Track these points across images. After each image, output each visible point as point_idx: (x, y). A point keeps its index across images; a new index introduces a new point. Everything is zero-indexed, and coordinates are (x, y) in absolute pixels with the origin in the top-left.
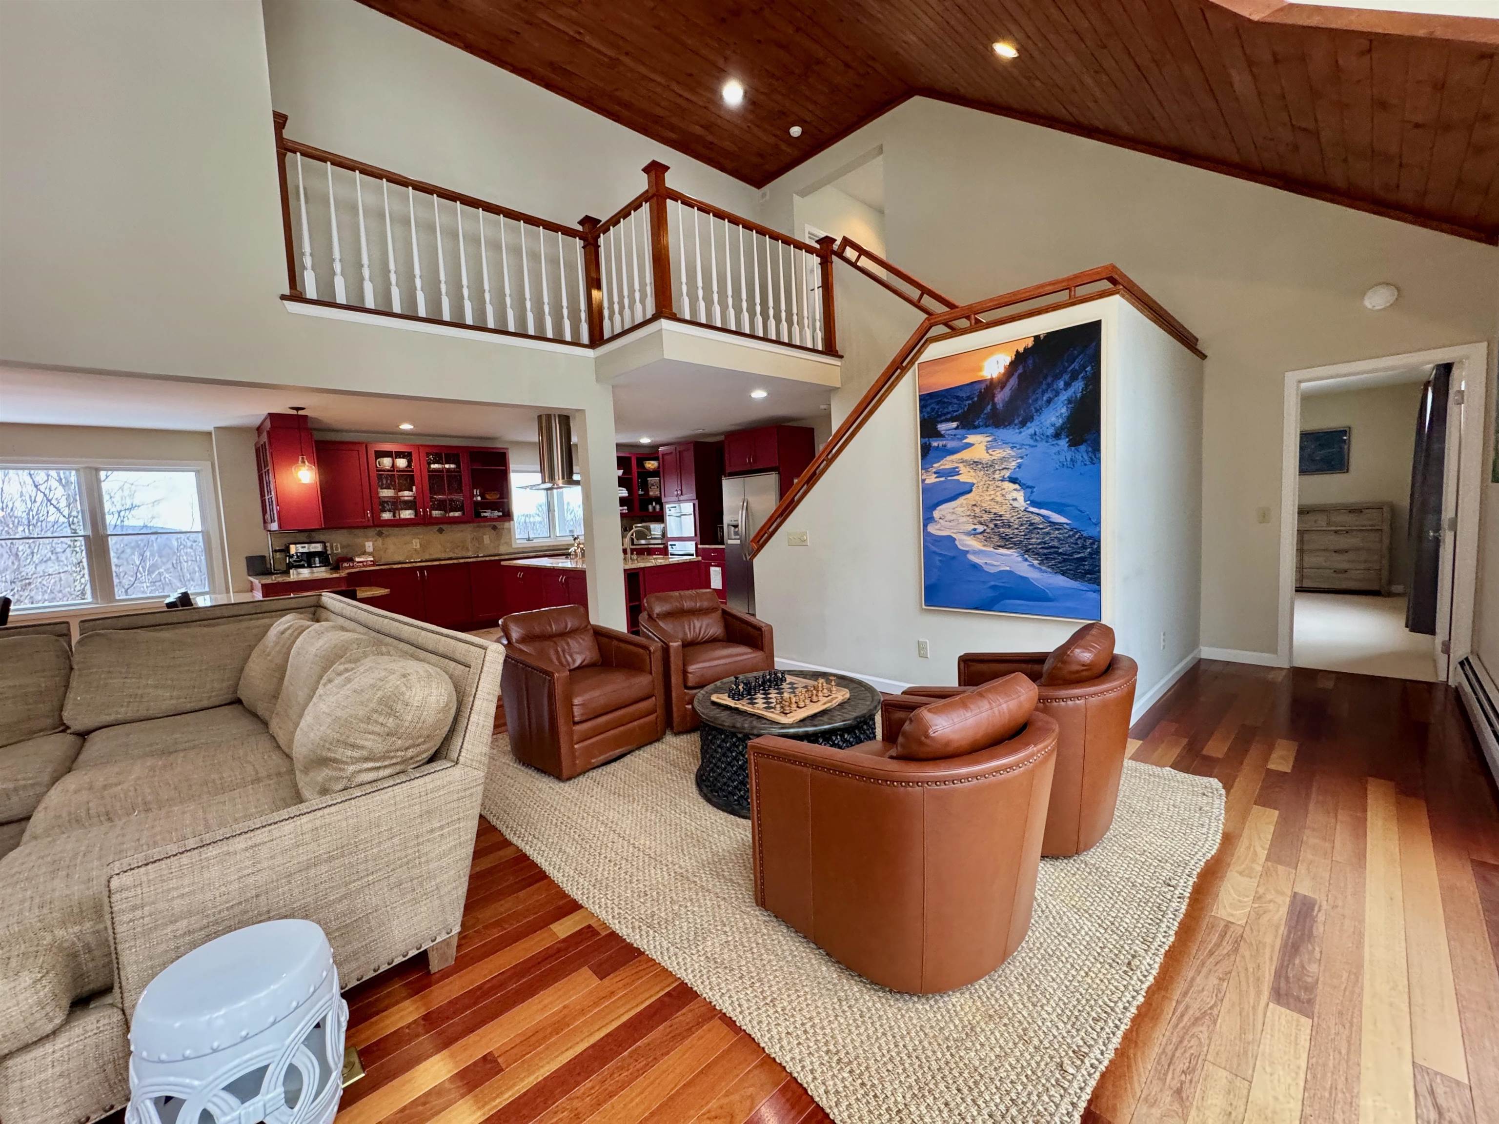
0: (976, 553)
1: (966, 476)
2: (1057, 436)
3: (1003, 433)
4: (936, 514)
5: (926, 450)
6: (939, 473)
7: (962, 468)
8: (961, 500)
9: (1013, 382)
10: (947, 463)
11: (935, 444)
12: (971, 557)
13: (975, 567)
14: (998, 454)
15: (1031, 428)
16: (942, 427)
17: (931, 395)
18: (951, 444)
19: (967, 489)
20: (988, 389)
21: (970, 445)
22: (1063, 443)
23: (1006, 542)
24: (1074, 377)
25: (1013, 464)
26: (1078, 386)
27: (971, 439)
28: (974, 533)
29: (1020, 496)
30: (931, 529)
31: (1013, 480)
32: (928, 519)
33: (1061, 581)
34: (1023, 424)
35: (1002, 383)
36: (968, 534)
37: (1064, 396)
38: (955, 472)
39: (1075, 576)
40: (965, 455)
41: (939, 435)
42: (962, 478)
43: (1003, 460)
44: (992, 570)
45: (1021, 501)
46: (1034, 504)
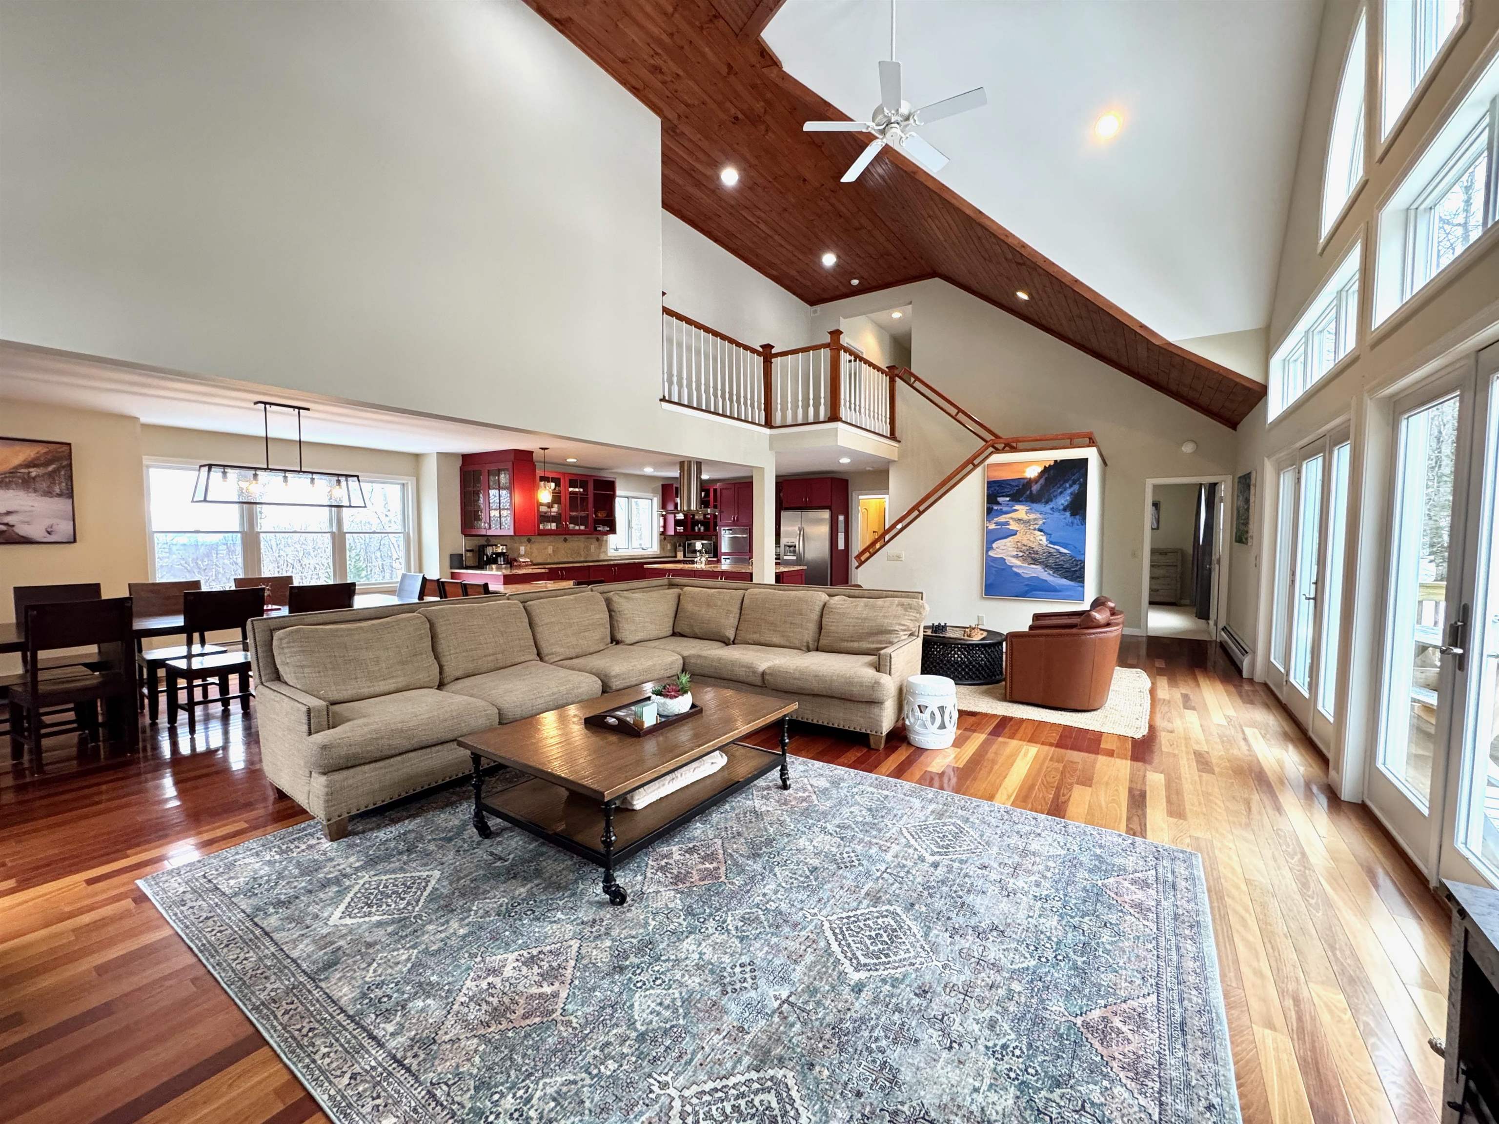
0: (1017, 567)
1: (1013, 526)
2: (1065, 510)
3: (1035, 506)
4: (994, 545)
5: (989, 511)
6: (997, 524)
7: (1011, 522)
8: (1010, 539)
9: (1042, 481)
10: (1002, 519)
11: (995, 508)
12: (1015, 569)
13: (1017, 574)
14: (1032, 516)
15: (1051, 505)
16: (1000, 499)
17: (994, 482)
18: (1005, 509)
19: (1014, 533)
20: (1029, 483)
21: (1016, 510)
22: (1068, 514)
23: (1035, 561)
24: (1074, 483)
25: (1041, 522)
26: (1076, 487)
27: (1017, 507)
28: (1017, 557)
29: (1044, 538)
30: (991, 553)
31: (1040, 530)
32: (989, 548)
34: (1047, 502)
35: (1036, 480)
36: (1013, 557)
37: (1069, 491)
38: (1007, 523)
40: (1013, 515)
41: (998, 503)
42: (1011, 527)
43: (1035, 519)
45: (1044, 541)
46: (1051, 543)
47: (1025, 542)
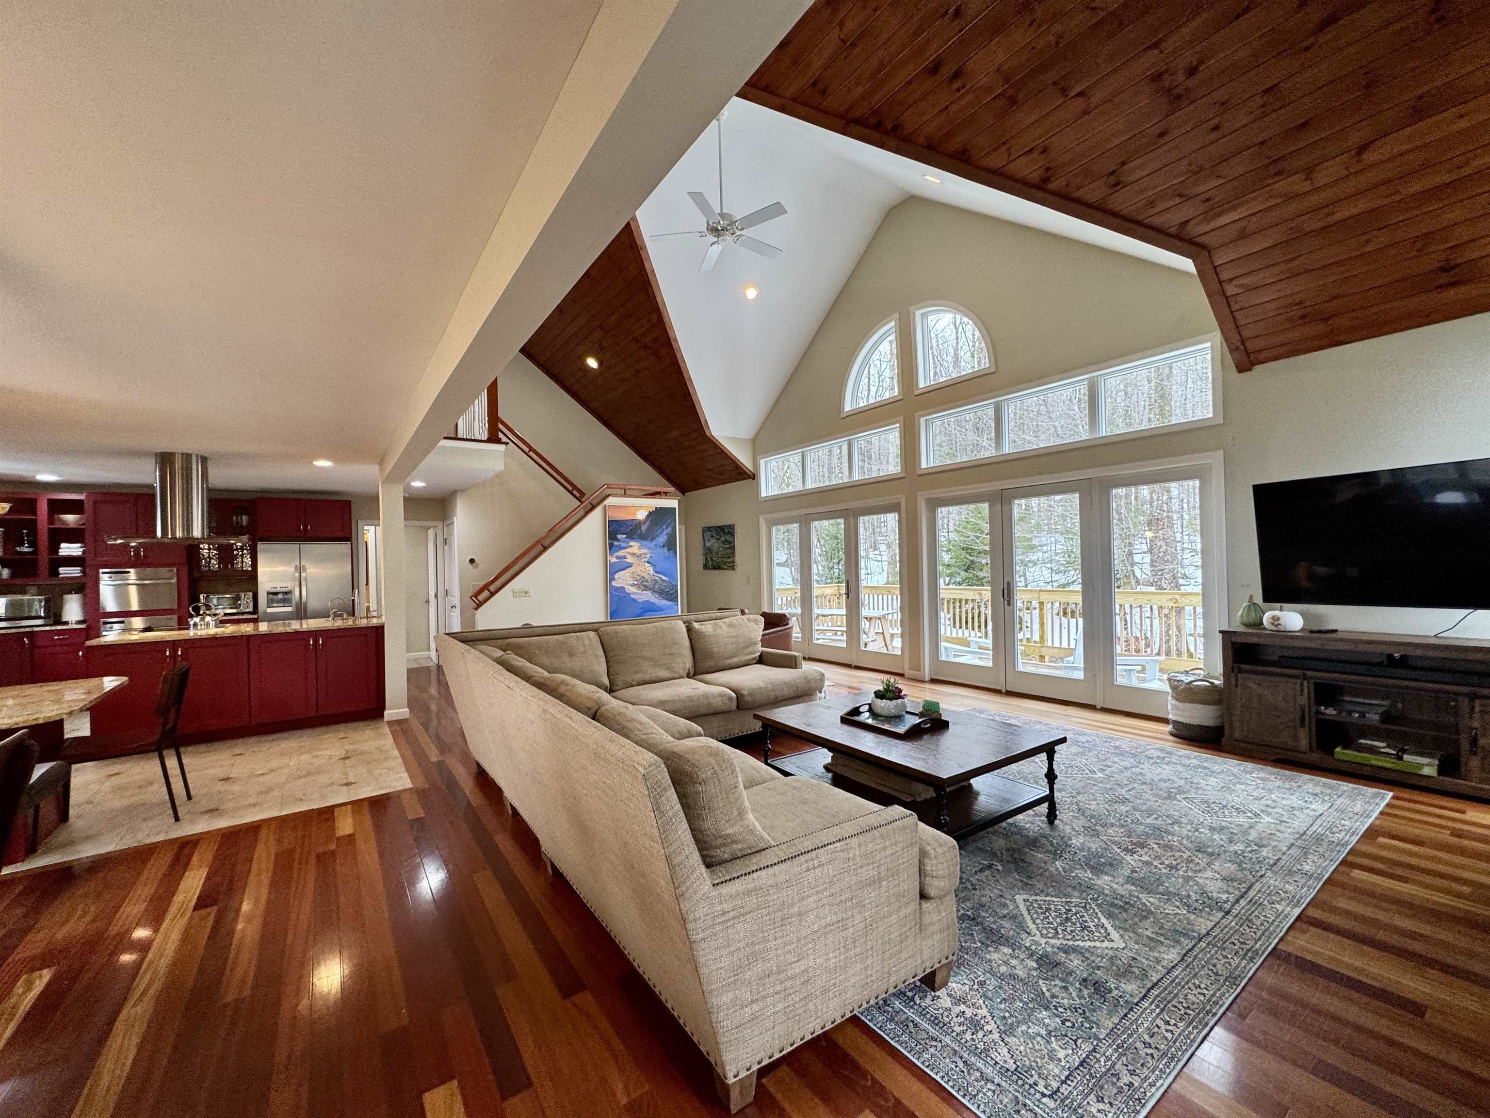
0: (635, 594)
1: (629, 559)
2: (663, 546)
3: (644, 542)
4: (616, 576)
5: (611, 546)
6: (617, 557)
7: (628, 556)
8: (628, 570)
9: (648, 523)
10: (621, 553)
11: (616, 543)
12: (632, 596)
13: (634, 600)
14: (643, 551)
15: (654, 543)
16: (619, 536)
17: (613, 521)
18: (623, 545)
19: (630, 566)
20: (639, 523)
21: (631, 546)
22: (666, 549)
23: (646, 588)
24: (668, 526)
25: (648, 556)
26: (669, 529)
27: (632, 543)
28: (633, 585)
29: (651, 569)
30: (613, 583)
31: (648, 562)
32: (612, 579)
33: (666, 602)
34: (652, 540)
35: (645, 522)
37: (665, 532)
38: (625, 557)
39: (670, 600)
40: (629, 550)
41: (618, 540)
42: (628, 560)
43: (645, 554)
44: (640, 601)
45: (652, 572)
46: (656, 572)
47: (639, 573)
